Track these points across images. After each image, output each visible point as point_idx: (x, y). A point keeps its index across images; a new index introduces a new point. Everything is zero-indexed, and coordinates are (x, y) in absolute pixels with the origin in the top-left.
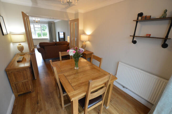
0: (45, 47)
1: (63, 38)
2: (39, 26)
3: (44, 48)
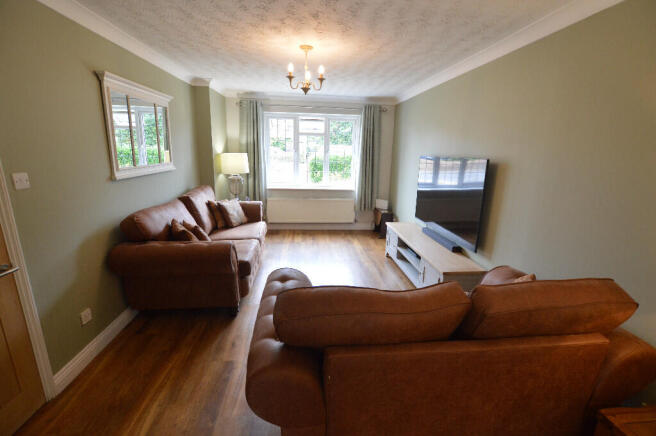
0: (335, 358)
1: (482, 188)
2: (320, 127)
3: (320, 376)
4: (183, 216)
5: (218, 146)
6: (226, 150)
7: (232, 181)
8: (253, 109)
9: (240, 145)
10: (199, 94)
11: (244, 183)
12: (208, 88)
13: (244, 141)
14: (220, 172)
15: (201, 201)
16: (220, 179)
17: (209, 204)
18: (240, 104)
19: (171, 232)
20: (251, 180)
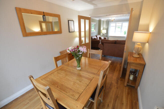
2: (121, 24)
4: (96, 38)
5: (102, 29)
6: (103, 29)
7: (103, 34)
8: (108, 22)
9: (105, 28)
10: (100, 21)
11: (105, 35)
12: (101, 20)
13: (106, 28)
14: (101, 33)
15: (98, 36)
16: (102, 34)
17: (99, 37)
18: (106, 22)
19: (95, 39)
20: (106, 34)
